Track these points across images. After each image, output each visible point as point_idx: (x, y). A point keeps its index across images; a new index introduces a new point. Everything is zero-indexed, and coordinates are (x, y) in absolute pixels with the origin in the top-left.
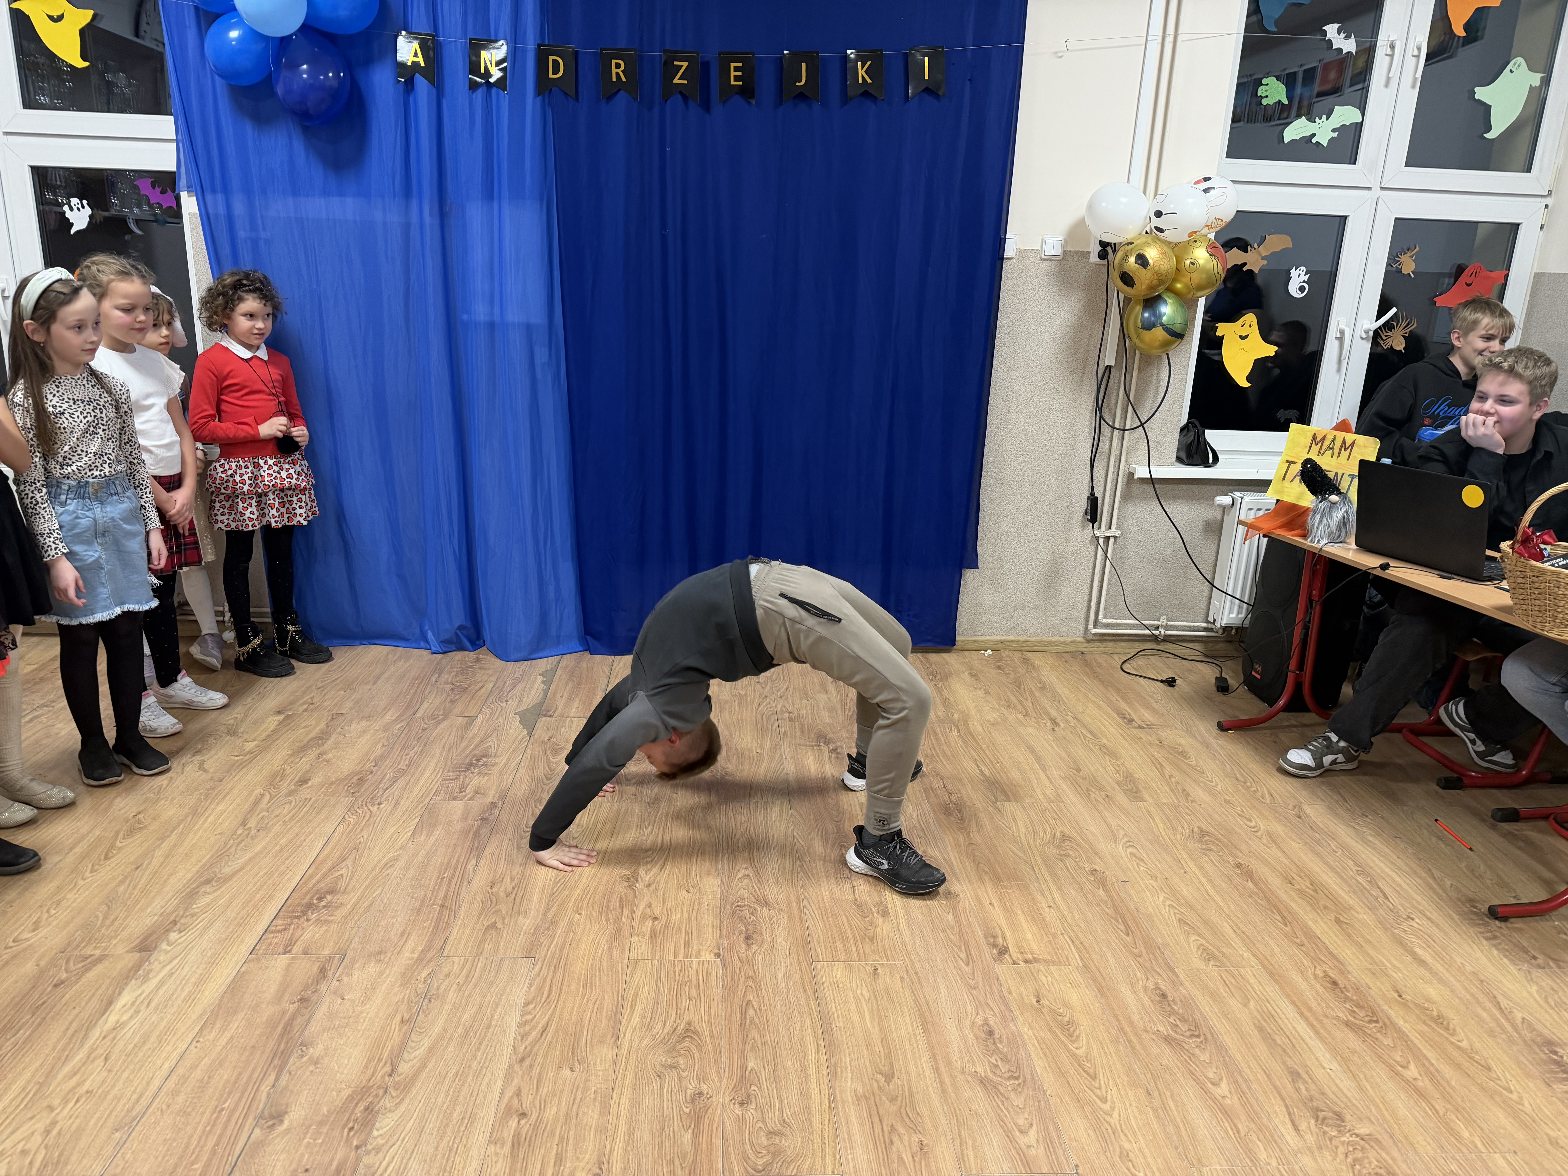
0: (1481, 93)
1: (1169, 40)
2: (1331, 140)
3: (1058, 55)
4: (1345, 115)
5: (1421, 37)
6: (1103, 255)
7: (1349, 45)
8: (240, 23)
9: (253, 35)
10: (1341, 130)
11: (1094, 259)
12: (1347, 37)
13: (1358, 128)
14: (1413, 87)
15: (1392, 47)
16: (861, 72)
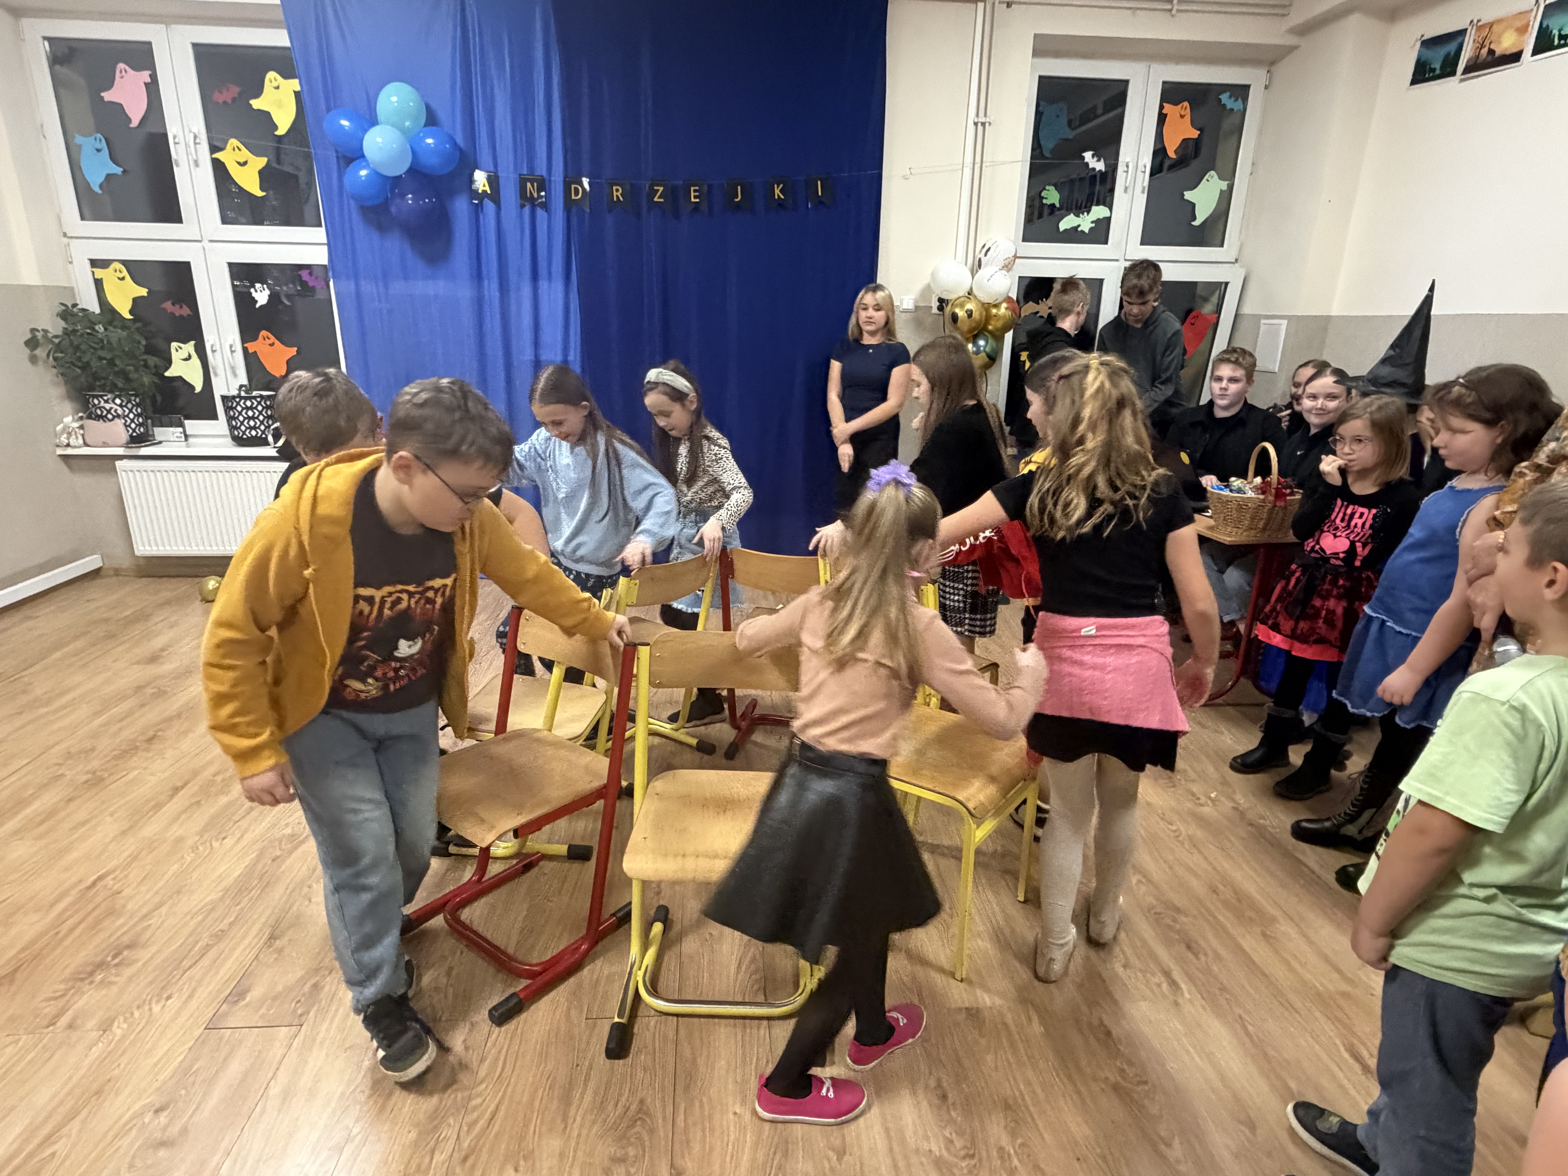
0: (1188, 195)
1: (977, 166)
2: (1091, 229)
3: (905, 178)
4: (1099, 212)
5: (1147, 160)
6: (941, 308)
7: (1100, 166)
8: (367, 166)
9: (376, 174)
10: (1097, 222)
11: (935, 310)
12: (1099, 160)
13: (1108, 220)
14: (1143, 192)
15: (1127, 166)
16: (777, 191)
